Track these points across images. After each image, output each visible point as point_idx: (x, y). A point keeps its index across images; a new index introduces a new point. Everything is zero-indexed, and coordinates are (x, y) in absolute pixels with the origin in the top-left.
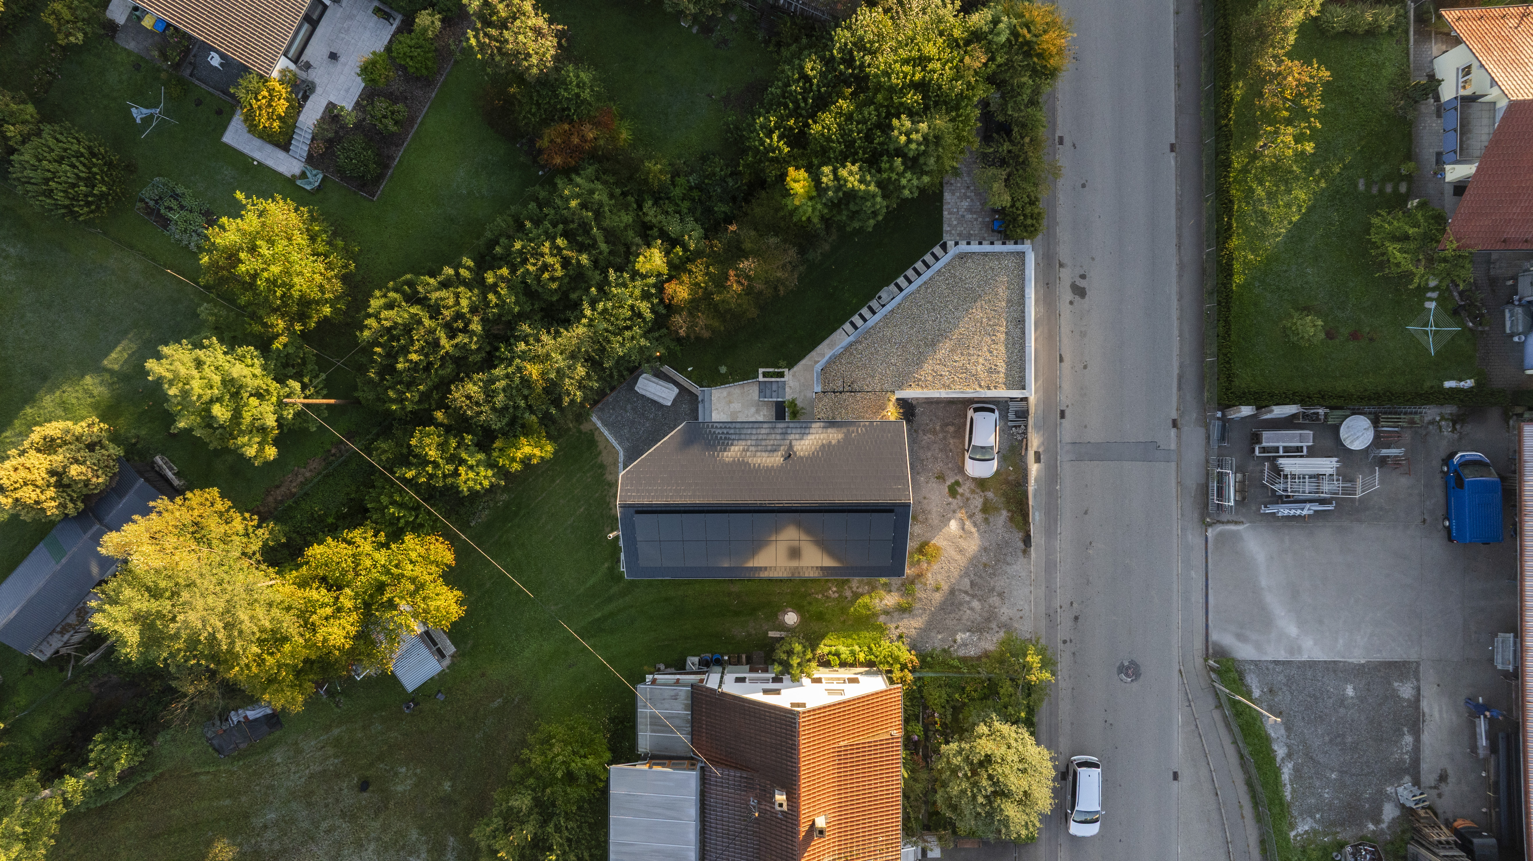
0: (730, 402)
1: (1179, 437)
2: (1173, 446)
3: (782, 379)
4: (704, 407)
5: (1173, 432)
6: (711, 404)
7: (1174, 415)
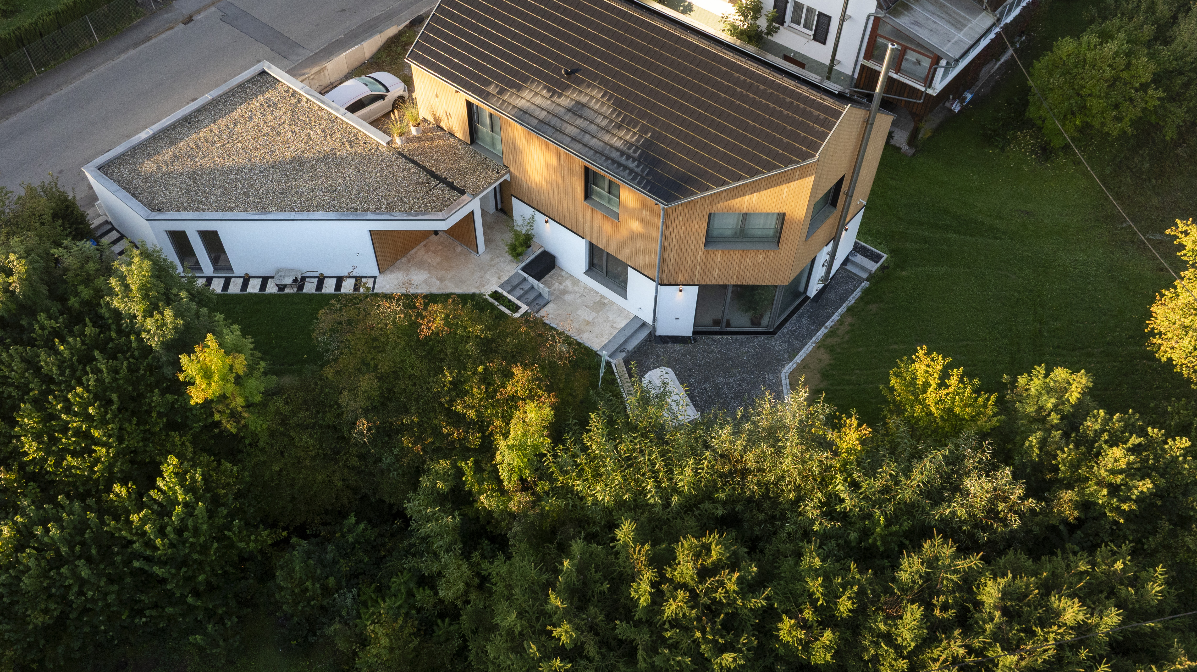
0: (588, 323)
1: (199, 12)
2: (213, 9)
3: (500, 290)
4: (626, 342)
5: (197, 18)
6: (614, 337)
7: (181, 26)
